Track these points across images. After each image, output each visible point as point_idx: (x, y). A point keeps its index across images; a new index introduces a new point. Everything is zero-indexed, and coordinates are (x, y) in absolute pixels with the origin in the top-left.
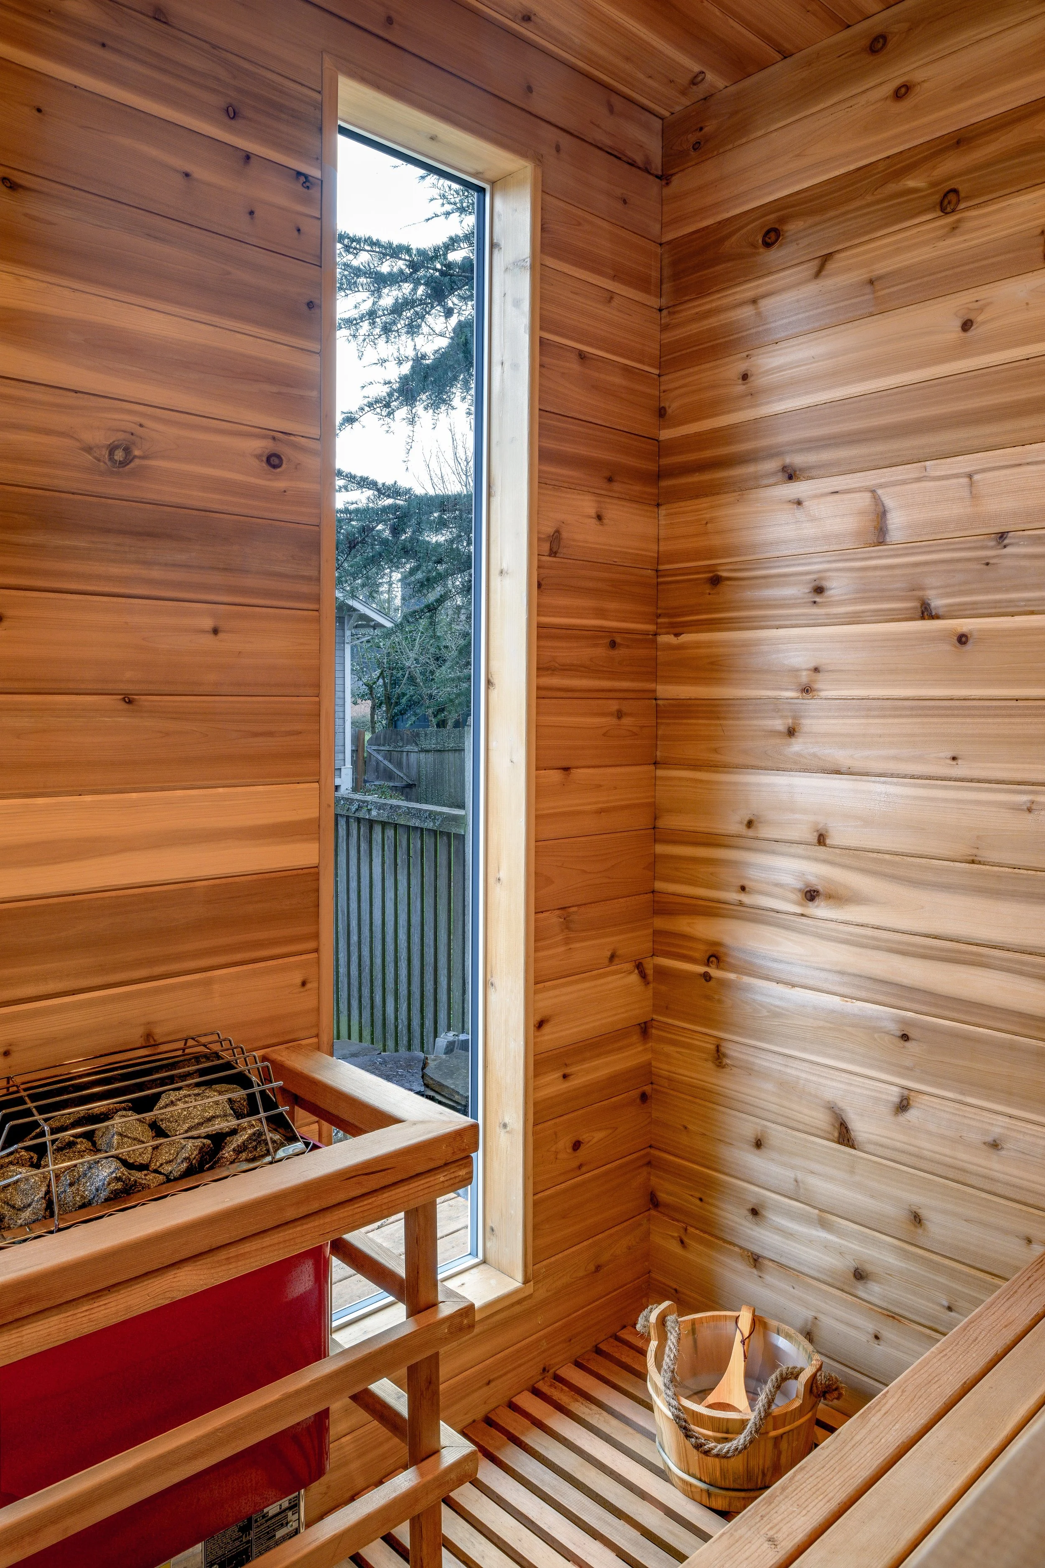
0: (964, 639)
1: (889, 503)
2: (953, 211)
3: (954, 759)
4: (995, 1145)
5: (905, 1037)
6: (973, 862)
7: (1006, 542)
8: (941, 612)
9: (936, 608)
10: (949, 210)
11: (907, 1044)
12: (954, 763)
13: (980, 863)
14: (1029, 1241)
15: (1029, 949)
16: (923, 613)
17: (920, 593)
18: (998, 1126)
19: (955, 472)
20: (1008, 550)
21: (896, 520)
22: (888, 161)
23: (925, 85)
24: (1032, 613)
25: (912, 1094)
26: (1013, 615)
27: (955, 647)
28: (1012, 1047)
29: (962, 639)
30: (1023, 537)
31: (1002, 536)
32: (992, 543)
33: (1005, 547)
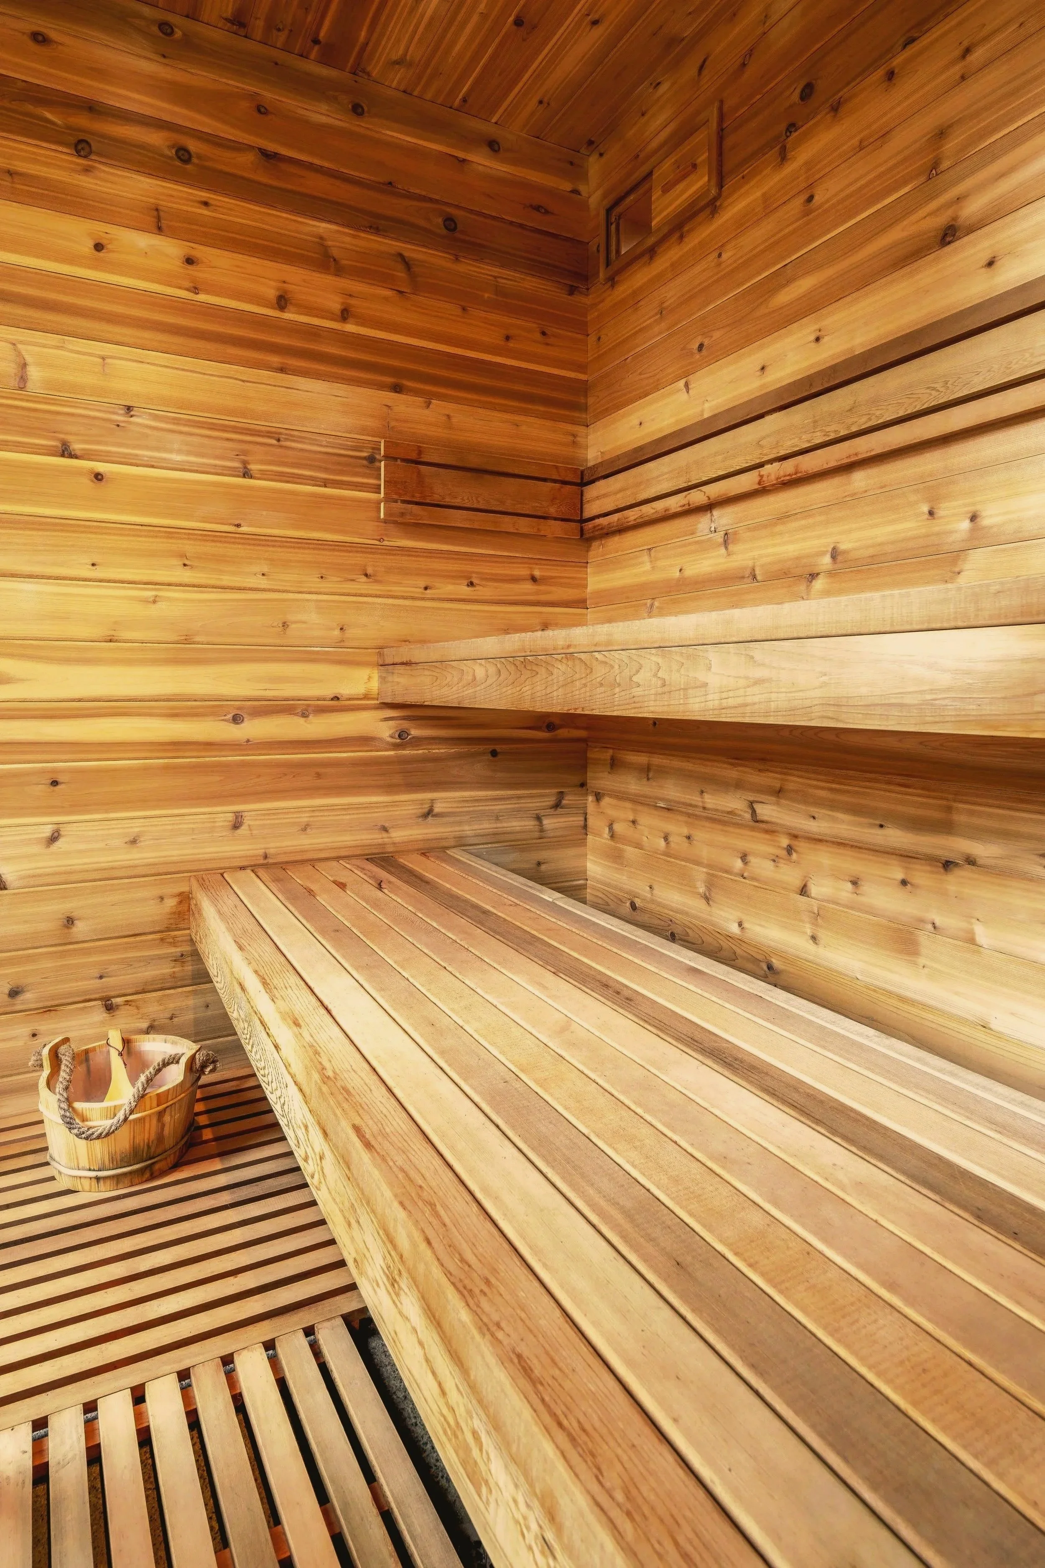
0: (100, 477)
1: (29, 359)
2: (85, 157)
3: (93, 565)
4: (134, 842)
5: (55, 783)
6: (111, 641)
7: (132, 413)
8: (78, 453)
9: (74, 450)
10: (82, 153)
11: (59, 787)
12: (94, 568)
13: (116, 641)
14: (162, 898)
15: (156, 698)
16: (63, 451)
17: (62, 436)
18: (135, 828)
19: (91, 351)
20: (132, 419)
21: (34, 373)
22: (24, 84)
23: (60, 47)
24: (153, 467)
25: (61, 826)
26: (137, 465)
27: (92, 481)
28: (146, 769)
29: (98, 477)
30: (146, 413)
31: (129, 408)
32: (122, 412)
33: (132, 416)
